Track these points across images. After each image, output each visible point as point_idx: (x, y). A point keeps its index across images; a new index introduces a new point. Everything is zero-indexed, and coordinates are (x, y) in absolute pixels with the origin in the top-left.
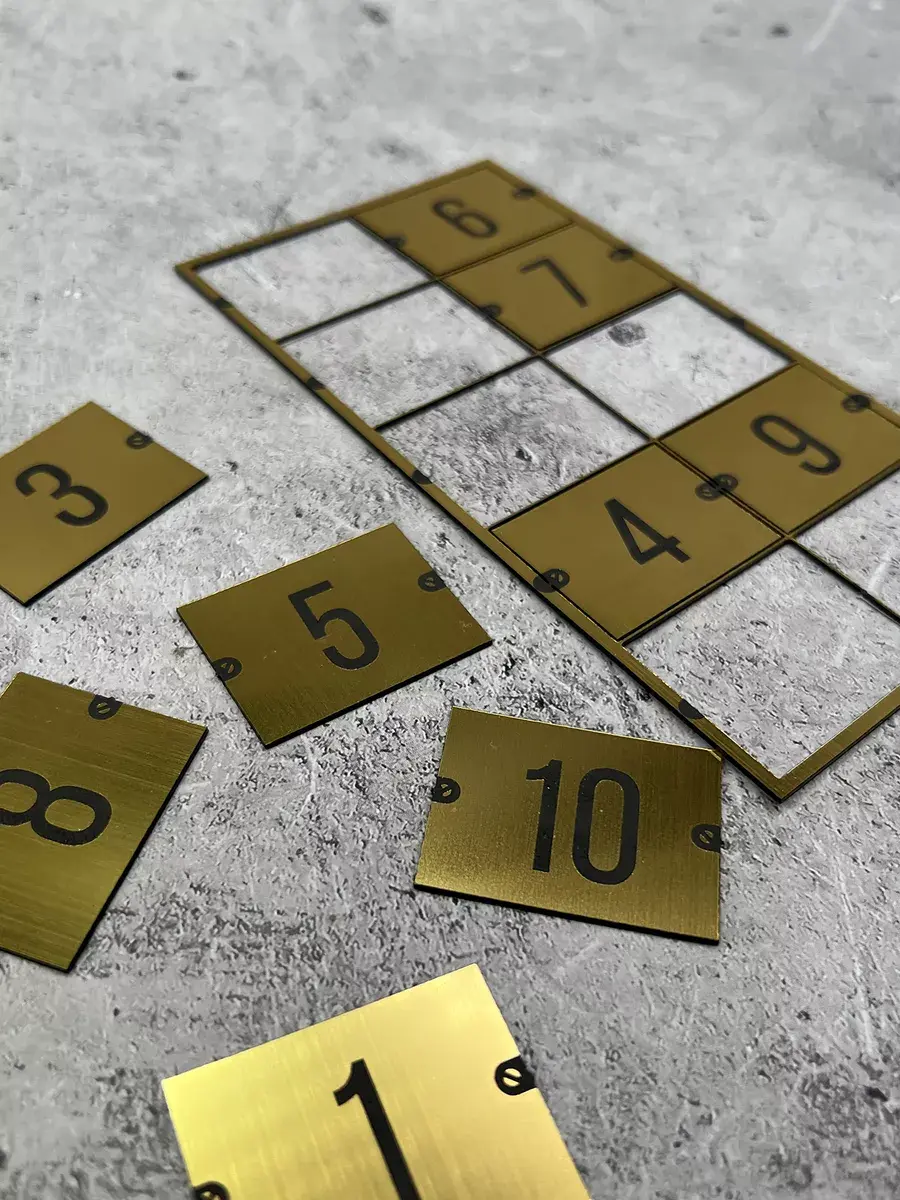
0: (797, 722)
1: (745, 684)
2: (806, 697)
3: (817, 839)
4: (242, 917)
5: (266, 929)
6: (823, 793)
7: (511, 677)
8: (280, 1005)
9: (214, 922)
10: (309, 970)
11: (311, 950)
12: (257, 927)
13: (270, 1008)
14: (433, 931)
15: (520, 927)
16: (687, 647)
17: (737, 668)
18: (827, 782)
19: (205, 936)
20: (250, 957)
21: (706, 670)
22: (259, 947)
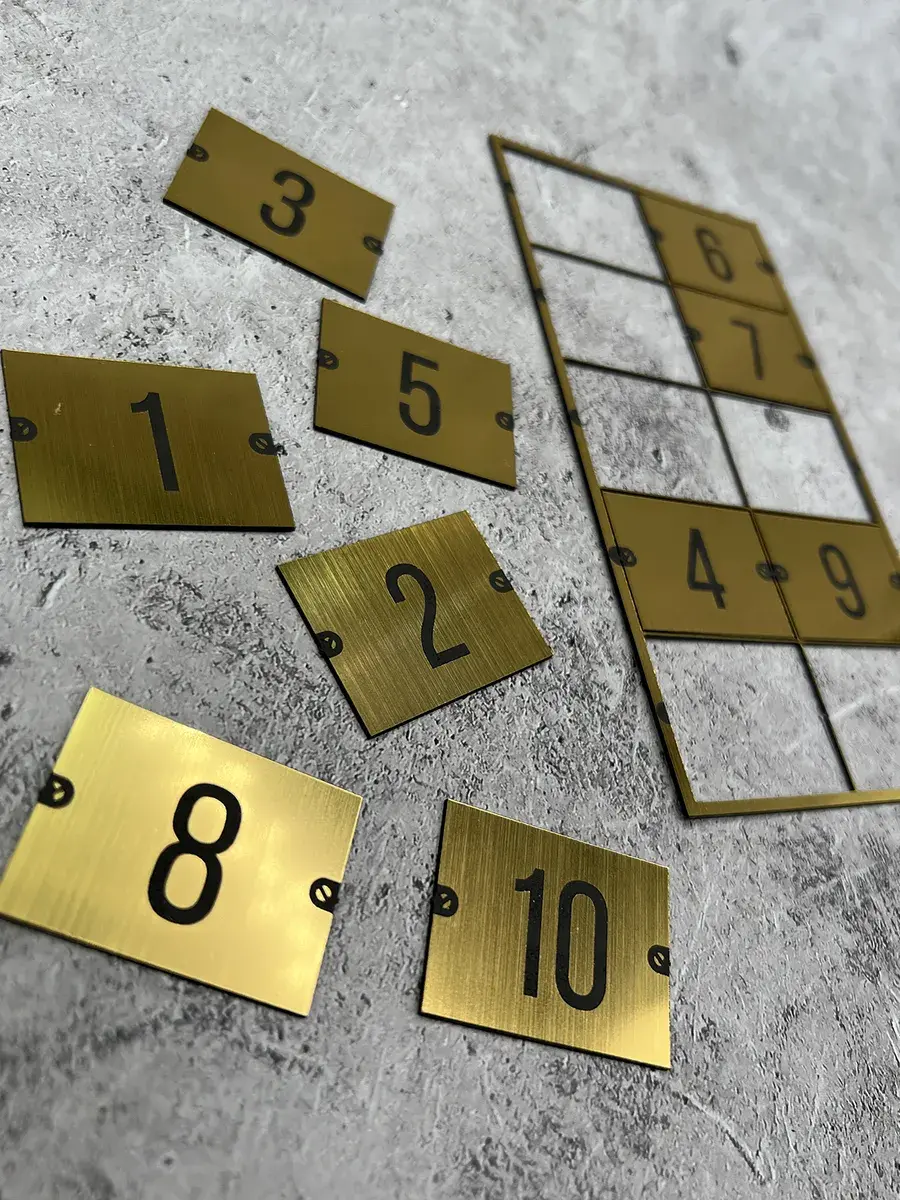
0: (737, 773)
1: (718, 724)
2: (754, 761)
3: (707, 863)
4: (280, 652)
5: (292, 672)
6: (728, 834)
7: (561, 609)
8: (272, 733)
9: (256, 642)
10: (307, 722)
11: (316, 708)
12: (287, 666)
13: (264, 731)
14: (409, 752)
15: (472, 790)
16: (694, 671)
17: (718, 709)
18: (734, 826)
19: (244, 648)
20: (269, 685)
21: (698, 696)
22: (280, 682)
